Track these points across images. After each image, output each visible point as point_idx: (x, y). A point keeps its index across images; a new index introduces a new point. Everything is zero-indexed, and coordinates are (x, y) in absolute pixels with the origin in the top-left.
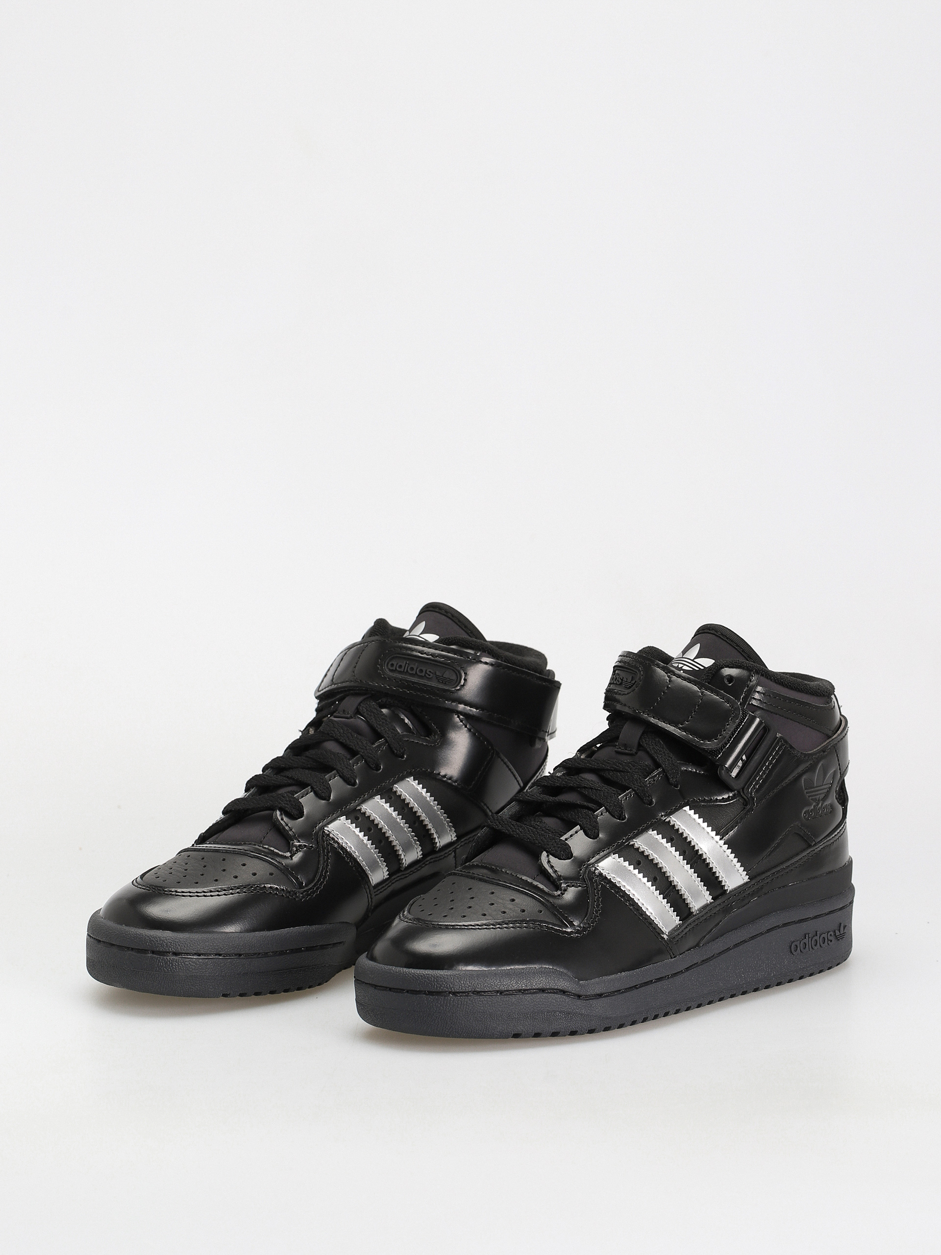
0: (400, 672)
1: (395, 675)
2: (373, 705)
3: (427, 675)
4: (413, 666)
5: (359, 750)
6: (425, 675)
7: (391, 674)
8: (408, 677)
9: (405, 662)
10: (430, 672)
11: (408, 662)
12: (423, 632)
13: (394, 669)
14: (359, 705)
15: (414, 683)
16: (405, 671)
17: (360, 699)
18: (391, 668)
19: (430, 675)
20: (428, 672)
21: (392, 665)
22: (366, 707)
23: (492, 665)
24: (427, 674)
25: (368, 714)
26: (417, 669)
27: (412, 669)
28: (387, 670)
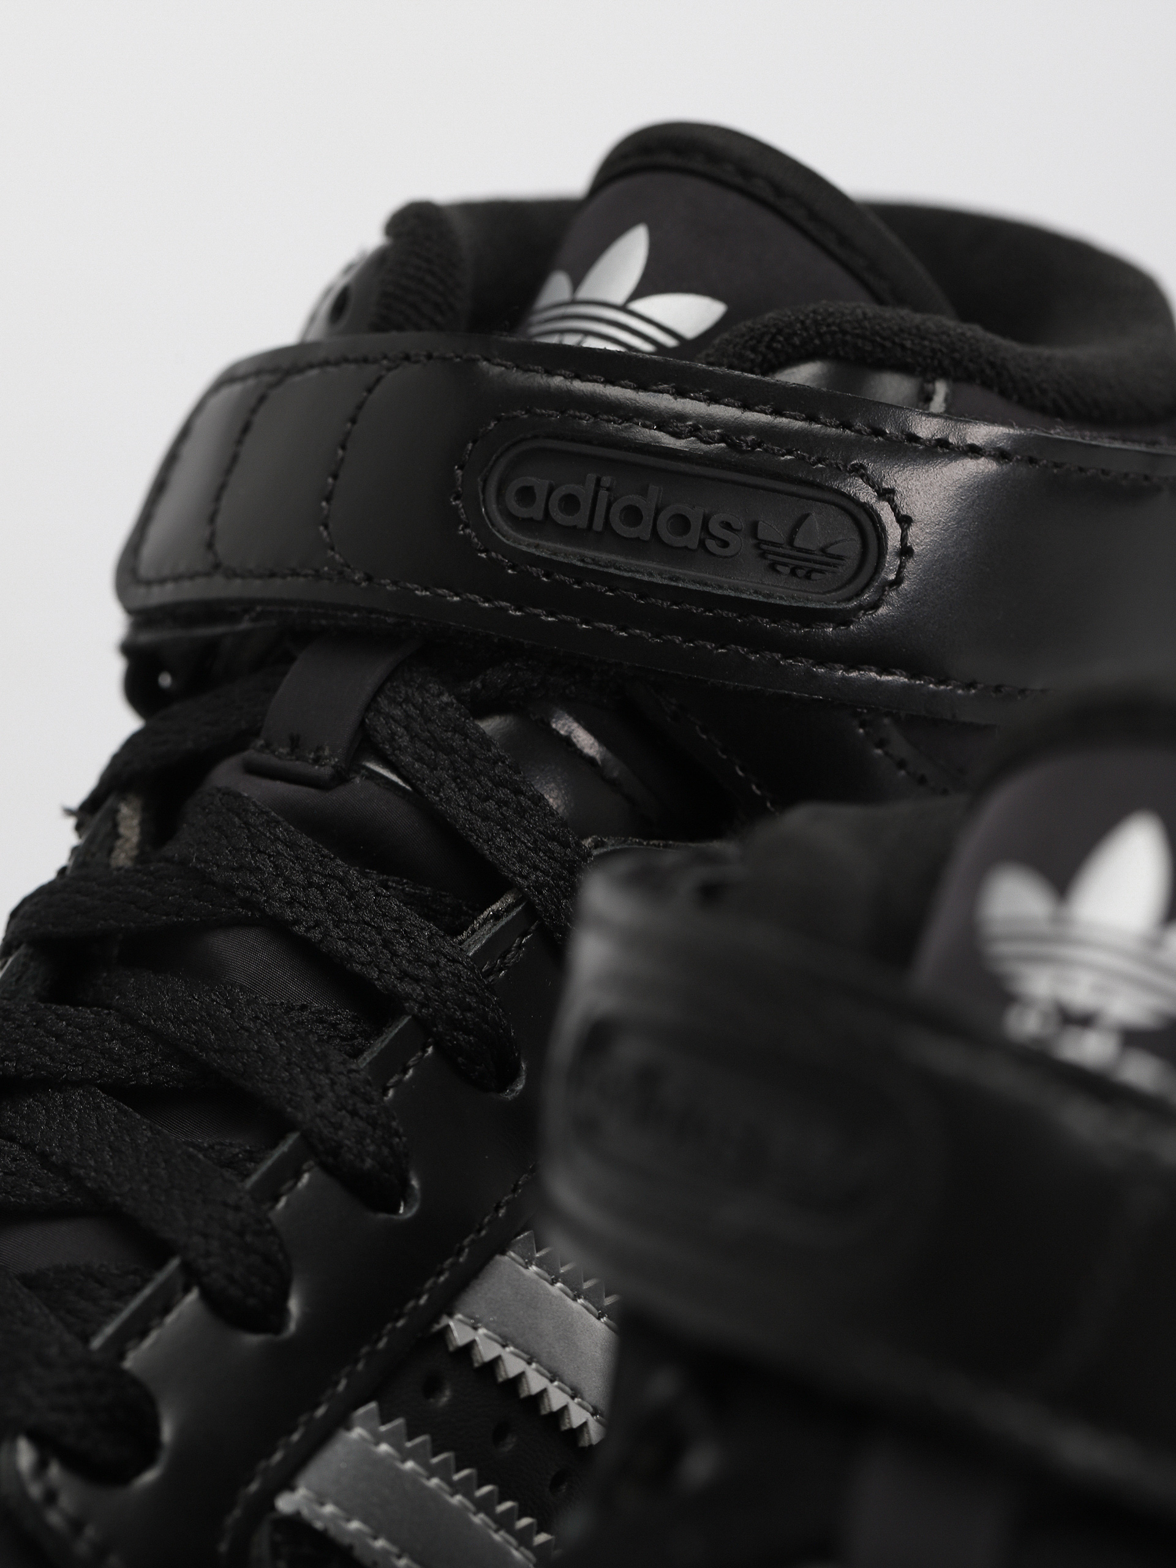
0: (570, 534)
1: (547, 548)
2: (443, 708)
3: (711, 544)
4: (634, 499)
5: (405, 987)
6: (702, 543)
7: (525, 543)
8: (620, 559)
9: (592, 477)
10: (727, 526)
11: (606, 481)
12: (647, 286)
13: (539, 515)
14: (371, 705)
15: (647, 589)
16: (598, 525)
17: (372, 673)
18: (522, 512)
19: (725, 544)
20: (715, 528)
21: (526, 495)
22: (408, 716)
23: (1001, 455)
24: (713, 537)
25: (420, 759)
26: (658, 511)
27: (633, 515)
28: (499, 519)
